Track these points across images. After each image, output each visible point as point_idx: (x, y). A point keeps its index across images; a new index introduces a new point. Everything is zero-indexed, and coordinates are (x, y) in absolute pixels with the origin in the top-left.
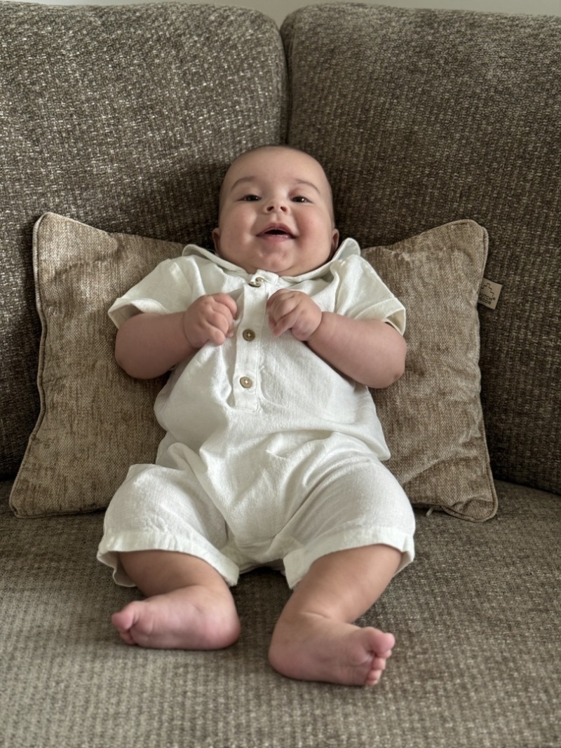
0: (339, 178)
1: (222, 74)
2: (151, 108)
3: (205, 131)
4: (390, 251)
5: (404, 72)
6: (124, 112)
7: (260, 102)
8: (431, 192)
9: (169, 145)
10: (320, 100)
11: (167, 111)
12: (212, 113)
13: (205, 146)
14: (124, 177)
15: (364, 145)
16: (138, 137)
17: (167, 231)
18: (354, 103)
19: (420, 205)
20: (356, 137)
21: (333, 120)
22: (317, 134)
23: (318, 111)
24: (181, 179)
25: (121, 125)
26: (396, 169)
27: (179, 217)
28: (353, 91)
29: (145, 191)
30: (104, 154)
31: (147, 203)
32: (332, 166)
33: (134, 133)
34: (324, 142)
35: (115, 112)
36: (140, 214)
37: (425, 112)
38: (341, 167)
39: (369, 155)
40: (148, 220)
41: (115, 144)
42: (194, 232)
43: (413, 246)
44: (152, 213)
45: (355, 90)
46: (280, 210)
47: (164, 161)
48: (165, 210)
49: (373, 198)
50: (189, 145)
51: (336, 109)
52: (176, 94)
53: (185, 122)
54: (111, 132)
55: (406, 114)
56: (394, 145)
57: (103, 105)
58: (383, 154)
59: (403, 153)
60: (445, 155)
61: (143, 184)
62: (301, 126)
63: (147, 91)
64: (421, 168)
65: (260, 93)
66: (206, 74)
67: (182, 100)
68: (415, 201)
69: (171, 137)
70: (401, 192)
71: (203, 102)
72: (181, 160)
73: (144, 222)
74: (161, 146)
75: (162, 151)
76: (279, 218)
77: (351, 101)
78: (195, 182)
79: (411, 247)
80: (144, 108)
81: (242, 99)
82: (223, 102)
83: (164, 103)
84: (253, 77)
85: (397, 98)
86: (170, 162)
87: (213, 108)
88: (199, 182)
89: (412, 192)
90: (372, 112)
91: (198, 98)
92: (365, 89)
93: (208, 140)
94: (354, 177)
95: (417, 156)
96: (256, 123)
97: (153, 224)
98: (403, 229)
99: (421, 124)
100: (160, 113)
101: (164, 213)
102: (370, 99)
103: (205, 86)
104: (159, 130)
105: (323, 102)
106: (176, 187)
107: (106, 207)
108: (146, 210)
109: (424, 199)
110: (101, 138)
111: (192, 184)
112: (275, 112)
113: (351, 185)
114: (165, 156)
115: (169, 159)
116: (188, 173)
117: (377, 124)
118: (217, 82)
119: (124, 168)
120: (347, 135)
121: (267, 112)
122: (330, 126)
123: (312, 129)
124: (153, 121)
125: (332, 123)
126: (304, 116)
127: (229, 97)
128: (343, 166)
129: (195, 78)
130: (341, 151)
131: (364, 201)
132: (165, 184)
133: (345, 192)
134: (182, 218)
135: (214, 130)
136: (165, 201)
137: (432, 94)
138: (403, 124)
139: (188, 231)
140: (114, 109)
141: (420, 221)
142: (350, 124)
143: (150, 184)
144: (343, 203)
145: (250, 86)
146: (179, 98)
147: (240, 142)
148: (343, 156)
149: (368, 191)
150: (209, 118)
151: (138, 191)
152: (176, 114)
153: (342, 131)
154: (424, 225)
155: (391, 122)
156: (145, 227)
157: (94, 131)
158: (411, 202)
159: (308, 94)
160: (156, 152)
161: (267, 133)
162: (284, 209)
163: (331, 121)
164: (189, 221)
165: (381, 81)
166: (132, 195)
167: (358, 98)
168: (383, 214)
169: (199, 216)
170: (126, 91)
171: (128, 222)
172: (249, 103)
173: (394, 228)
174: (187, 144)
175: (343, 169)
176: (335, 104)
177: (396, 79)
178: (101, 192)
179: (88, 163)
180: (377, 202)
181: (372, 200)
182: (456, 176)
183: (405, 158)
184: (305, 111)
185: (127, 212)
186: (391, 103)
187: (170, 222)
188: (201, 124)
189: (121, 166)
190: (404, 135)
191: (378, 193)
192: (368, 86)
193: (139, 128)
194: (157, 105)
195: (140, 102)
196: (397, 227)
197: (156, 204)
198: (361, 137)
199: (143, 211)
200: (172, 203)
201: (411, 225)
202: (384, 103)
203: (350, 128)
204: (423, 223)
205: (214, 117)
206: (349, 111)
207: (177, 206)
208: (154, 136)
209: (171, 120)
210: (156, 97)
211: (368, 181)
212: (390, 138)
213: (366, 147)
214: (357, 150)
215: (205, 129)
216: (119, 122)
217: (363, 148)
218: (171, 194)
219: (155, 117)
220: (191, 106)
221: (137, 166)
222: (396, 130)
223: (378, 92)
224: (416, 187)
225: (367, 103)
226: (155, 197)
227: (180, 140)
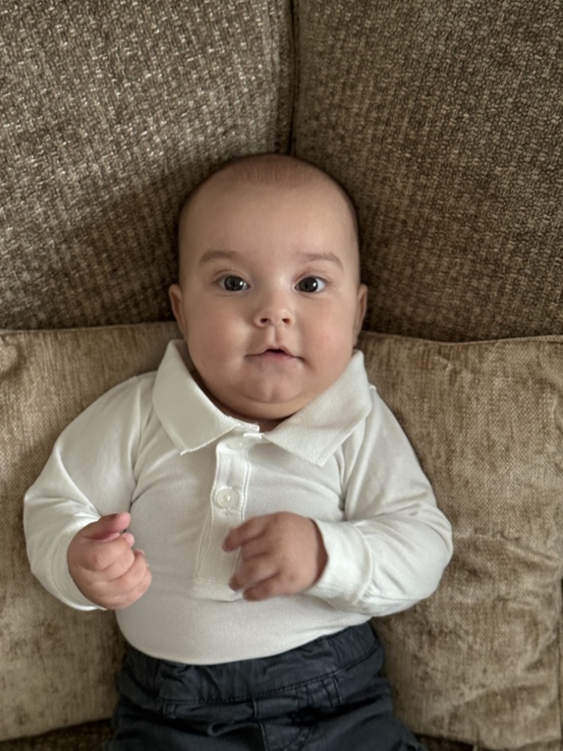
0: (371, 220)
1: (177, 53)
2: (60, 130)
3: (152, 153)
4: (445, 361)
5: (484, 62)
6: (14, 144)
7: (241, 94)
8: (515, 279)
10: (343, 90)
11: (87, 131)
12: (162, 123)
14: (25, 244)
15: (411, 181)
16: (42, 180)
17: (103, 306)
18: (399, 107)
19: (496, 294)
20: (399, 164)
21: (364, 127)
23: (340, 106)
24: (119, 232)
25: (12, 166)
26: (460, 231)
27: (119, 284)
28: (397, 84)
29: (62, 259)
31: (67, 275)
33: (36, 175)
36: (57, 292)
37: (515, 144)
39: (419, 198)
40: (70, 298)
42: (146, 300)
43: (480, 362)
44: (74, 287)
45: (401, 84)
46: (281, 322)
47: (88, 210)
48: (95, 280)
49: (421, 265)
50: (129, 178)
51: (369, 111)
52: (100, 100)
53: (118, 144)
55: (483, 142)
56: (460, 192)
58: (441, 203)
59: (473, 207)
60: (542, 225)
61: (58, 251)
62: (313, 122)
63: (50, 100)
64: (501, 239)
66: (149, 59)
67: (110, 108)
68: (489, 286)
69: (96, 173)
70: (466, 267)
71: (146, 107)
72: (115, 206)
73: (65, 302)
74: (82, 188)
75: (83, 195)
76: (277, 338)
77: (392, 103)
78: (141, 232)
79: (477, 361)
80: (47, 131)
81: (211, 94)
82: (179, 103)
83: (80, 120)
84: (229, 54)
85: (469, 111)
86: (98, 210)
87: (164, 113)
88: (147, 232)
89: (485, 272)
90: (427, 128)
91: (138, 101)
94: (393, 226)
95: (496, 217)
97: (78, 301)
99: (506, 165)
100: (75, 137)
101: (95, 284)
102: (424, 104)
103: (149, 79)
104: (75, 163)
105: (348, 93)
106: (111, 244)
108: (65, 285)
109: (502, 287)
111: (137, 235)
112: (267, 102)
114: (88, 202)
115: (96, 205)
117: (433, 151)
118: (169, 70)
119: (24, 231)
120: (384, 157)
122: (360, 136)
123: (331, 133)
124: (64, 150)
125: (360, 132)
126: (318, 108)
127: (191, 92)
128: (377, 204)
129: (131, 68)
130: (374, 182)
131: (408, 267)
132: (92, 243)
133: (379, 244)
134: (124, 285)
135: (166, 149)
137: (530, 113)
138: (476, 159)
139: (135, 300)
141: (494, 317)
142: (389, 141)
143: (69, 248)
144: (375, 259)
145: (224, 71)
146: (105, 105)
148: (378, 189)
149: (415, 253)
150: (158, 131)
151: (50, 260)
152: (103, 133)
153: (376, 149)
154: (501, 324)
155: (457, 152)
156: (66, 308)
158: (482, 286)
159: (324, 72)
160: (73, 198)
162: (286, 321)
163: (360, 128)
164: (137, 286)
165: (444, 74)
166: (40, 267)
167: (406, 98)
168: (436, 293)
169: (150, 276)
170: (14, 106)
171: (39, 306)
172: (223, 98)
173: (452, 316)
174: (123, 179)
175: (377, 209)
176: (367, 101)
177: (472, 74)
180: (429, 273)
181: (420, 269)
182: (558, 262)
183: (476, 217)
184: (320, 101)
185: (37, 293)
186: (459, 118)
187: (106, 294)
188: (145, 144)
189: (19, 229)
190: (477, 177)
191: (430, 260)
192: (422, 81)
193: (41, 165)
194: (68, 124)
195: (40, 123)
196: (457, 315)
197: (82, 273)
198: (407, 166)
199: (60, 288)
200: (107, 268)
201: (480, 318)
202: (448, 116)
203: (390, 147)
204: (498, 319)
205: (166, 128)
206: (388, 119)
207: (115, 270)
208: (67, 174)
209: (94, 144)
210: (66, 110)
211: (415, 239)
212: (453, 179)
213: (413, 184)
214: (399, 186)
215: (152, 149)
216: (6, 161)
217: (409, 184)
218: (105, 255)
219: (67, 144)
220: (127, 117)
221: (45, 225)
222: (464, 167)
223: (438, 93)
224: (490, 266)
225: (419, 110)
226: (79, 265)
227: (111, 175)
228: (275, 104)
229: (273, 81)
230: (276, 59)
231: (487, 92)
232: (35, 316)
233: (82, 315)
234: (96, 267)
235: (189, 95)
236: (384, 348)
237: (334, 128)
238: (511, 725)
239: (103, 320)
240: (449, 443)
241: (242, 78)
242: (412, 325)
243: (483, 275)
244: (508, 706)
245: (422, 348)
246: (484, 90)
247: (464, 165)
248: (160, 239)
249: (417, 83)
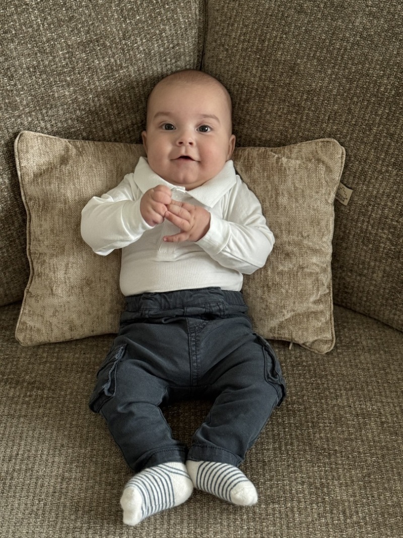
0: (240, 90)
1: (152, 8)
2: (97, 41)
3: (139, 55)
4: (274, 154)
5: (292, 12)
6: (76, 47)
7: (181, 28)
8: (307, 113)
9: (111, 70)
10: (228, 27)
11: (109, 43)
12: (144, 41)
13: (139, 67)
14: (79, 97)
15: (260, 69)
16: (88, 65)
17: (113, 132)
18: (254, 33)
19: (299, 121)
20: (254, 61)
21: (238, 44)
22: (225, 53)
23: (226, 35)
24: (122, 94)
25: (75, 57)
26: (282, 92)
27: (121, 121)
28: (253, 23)
29: (95, 105)
30: (62, 81)
31: (97, 114)
32: (236, 80)
33: (85, 62)
34: (231, 60)
35: (69, 47)
36: (92, 123)
37: (306, 48)
38: (242, 83)
39: (263, 77)
40: (98, 126)
41: (71, 73)
42: (133, 130)
44: (100, 121)
45: (255, 23)
46: (188, 144)
47: (108, 81)
48: (110, 117)
49: (265, 110)
50: (127, 67)
51: (240, 36)
52: (116, 28)
53: (123, 50)
54: (67, 64)
55: (292, 48)
56: (282, 72)
57: (60, 43)
58: (274, 78)
59: (288, 79)
60: (318, 86)
61: (93, 101)
62: (214, 44)
63: (93, 27)
64: (301, 94)
65: (181, 20)
66: (139, 10)
67: (120, 32)
68: (296, 118)
69: (113, 63)
70: (285, 109)
71: (137, 32)
72: (121, 80)
73: (95, 128)
74: (106, 70)
75: (106, 74)
76: (186, 151)
77: (251, 31)
78: (132, 95)
79: (289, 153)
80: (91, 42)
81: (167, 27)
82: (152, 31)
83: (107, 37)
84: (176, 9)
85: (285, 34)
86: (113, 82)
87: (145, 36)
88: (135, 95)
89: (294, 111)
90: (267, 43)
91: (133, 30)
92: (262, 22)
93: (142, 61)
94: (251, 92)
95: (298, 83)
96: (178, 44)
98: (286, 136)
99: (302, 58)
100: (104, 45)
101: (110, 120)
102: (265, 31)
103: (138, 19)
104: (103, 58)
105: (230, 28)
106: (118, 99)
107: (66, 120)
108: (96, 119)
109: (302, 118)
110: (59, 69)
111: (130, 96)
112: (193, 34)
113: (249, 98)
114: (108, 78)
115: (112, 79)
116: (127, 88)
117: (270, 53)
118: (148, 15)
119: (79, 90)
120: (247, 58)
121: (187, 34)
122: (235, 49)
123: (222, 48)
124: (99, 51)
125: (236, 47)
126: (216, 37)
127: (158, 26)
128: (244, 82)
129: (131, 13)
130: (242, 71)
131: (258, 112)
132: (109, 98)
133: (244, 102)
134: (123, 122)
135: (146, 54)
136: (111, 111)
137: (313, 34)
138: (289, 56)
139: (129, 130)
140: (69, 45)
141: (298, 133)
142: (250, 50)
143: (99, 100)
144: (243, 110)
145: (173, 16)
146: (118, 31)
147: (165, 60)
148: (244, 74)
149: (262, 105)
150: (142, 45)
151: (89, 105)
152: (116, 44)
153: (243, 54)
154: (302, 137)
155: (280, 53)
156: (96, 131)
157: (54, 65)
159: (219, 19)
160: (102, 75)
161: (187, 51)
162: (191, 144)
163: (236, 45)
164: (129, 123)
165: (274, 18)
166: (85, 109)
167: (257, 29)
168: (272, 124)
169: (136, 119)
170: (77, 29)
171: (83, 129)
172: (173, 30)
173: (279, 135)
174: (125, 67)
175: (244, 84)
176: (239, 31)
177: (287, 17)
178: (62, 109)
179: (51, 89)
180: (268, 115)
181: (264, 112)
182: (326, 103)
183: (289, 84)
184: (217, 33)
185: (82, 122)
186: (281, 38)
187: (114, 126)
188: (136, 50)
189: (76, 89)
190: (290, 65)
191: (269, 107)
192: (264, 21)
193: (88, 58)
194: (101, 39)
195: (88, 37)
196: (281, 134)
197: (104, 113)
198: (258, 62)
199: (94, 120)
200: (116, 112)
201: (292, 135)
202: (276, 37)
203: (250, 53)
204: (300, 134)
205: (146, 43)
206: (249, 39)
207: (119, 113)
208: (100, 63)
209: (112, 49)
210: (100, 32)
211: (262, 97)
212: (279, 66)
214: (254, 71)
215: (139, 53)
216: (72, 55)
217: (259, 71)
218: (115, 105)
219: (100, 48)
220: (128, 37)
221: (88, 88)
222: (284, 60)
223: (272, 26)
224: (296, 108)
225: (263, 34)
226: (103, 109)
227: (119, 64)
228: (197, 35)
229: (196, 23)
230: (197, 13)
231: (293, 25)
232: (81, 134)
233: (103, 135)
235: (156, 27)
236: (246, 152)
237: (223, 46)
238: (307, 329)
239: (113, 139)
242: (260, 142)
244: (305, 320)
245: (263, 151)
247: (283, 59)
248: (141, 100)
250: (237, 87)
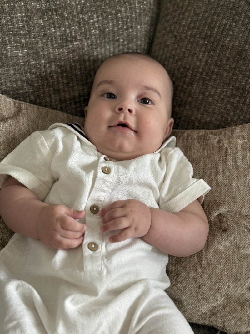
0: (185, 74)
2: (56, 11)
3: (93, 31)
6: (35, 12)
7: (136, 12)
9: (66, 39)
10: (179, 15)
11: (67, 14)
12: (100, 18)
13: (92, 42)
14: (31, 60)
16: (44, 31)
17: (60, 100)
18: (204, 21)
19: (241, 105)
20: (202, 47)
21: (187, 31)
22: (174, 39)
23: (177, 22)
24: (73, 64)
25: (32, 22)
26: (227, 76)
27: (69, 91)
28: (204, 12)
29: (46, 71)
30: (17, 42)
31: (47, 79)
32: (181, 64)
33: (41, 28)
34: (178, 46)
35: (28, 11)
36: (41, 87)
38: (188, 67)
39: (209, 61)
40: (46, 91)
41: (26, 35)
42: (80, 102)
43: (232, 134)
44: (49, 87)
45: (206, 12)
46: (127, 112)
47: (61, 50)
48: (59, 86)
49: (207, 93)
50: (81, 40)
51: (190, 23)
52: (75, 2)
53: (79, 23)
54: (24, 27)
55: (241, 35)
56: (228, 57)
57: (19, 6)
58: (220, 63)
59: (234, 64)
61: (45, 66)
62: (164, 31)
64: (246, 78)
67: (79, 7)
68: (238, 101)
69: (68, 33)
70: (229, 93)
71: (94, 9)
72: (74, 51)
73: (44, 93)
74: (60, 39)
75: (60, 43)
76: (125, 118)
77: (201, 19)
78: (83, 67)
79: (230, 134)
80: (50, 10)
81: (123, 9)
82: (109, 10)
83: (65, 8)
85: (236, 22)
86: (66, 52)
87: (101, 14)
88: (85, 68)
89: (237, 94)
90: (216, 30)
91: (91, 6)
93: (95, 38)
94: (196, 76)
95: (244, 68)
96: (132, 27)
97: (50, 94)
98: (227, 119)
100: (62, 15)
101: (58, 87)
102: (215, 20)
104: (59, 27)
105: (181, 16)
106: (69, 69)
107: (16, 81)
108: (45, 85)
109: (245, 101)
110: (15, 30)
111: (81, 68)
112: (146, 20)
113: (193, 81)
114: (62, 47)
115: (65, 49)
116: (79, 61)
117: (218, 40)
119: (32, 53)
120: (195, 44)
121: (140, 19)
122: (184, 35)
123: (170, 35)
124: (56, 20)
125: (185, 33)
126: (166, 25)
130: (189, 55)
131: (201, 95)
132: (61, 67)
133: (188, 85)
134: (71, 92)
135: (100, 31)
138: (237, 43)
139: (75, 101)
140: (28, 10)
141: (239, 116)
142: (198, 36)
143: (50, 67)
144: (185, 93)
146: (77, 5)
147: (118, 40)
148: (190, 59)
149: (205, 88)
150: (98, 21)
151: (40, 70)
152: (73, 16)
153: (191, 40)
154: (242, 120)
155: (229, 39)
156: (44, 96)
157: (11, 25)
158: (235, 101)
159: (171, 9)
160: (56, 44)
161: (139, 35)
162: (130, 111)
163: (185, 31)
164: (77, 94)
165: (226, 8)
166: (36, 73)
167: (207, 18)
168: (213, 106)
169: (84, 91)
171: (32, 92)
172: (128, 12)
173: (219, 117)
174: (79, 39)
176: (190, 19)
177: (237, 7)
178: (13, 69)
179: (5, 48)
180: (211, 97)
181: (207, 95)
183: (235, 68)
184: (168, 21)
185: (32, 85)
186: (231, 26)
187: (62, 94)
188: (91, 25)
189: (29, 52)
190: (237, 50)
191: (212, 90)
192: (215, 10)
193: (45, 25)
194: (60, 9)
195: (48, 6)
196: (222, 117)
197: (53, 81)
198: (205, 47)
199: (43, 85)
200: (65, 81)
201: (233, 118)
202: (226, 24)
203: (198, 39)
204: (242, 117)
205: (101, 21)
206: (199, 27)
207: (68, 83)
208: (55, 32)
209: (69, 20)
210: (60, 3)
211: (206, 81)
212: (226, 52)
213: (208, 55)
214: (201, 56)
215: (94, 29)
216: (30, 19)
217: (206, 55)
218: (65, 74)
219: (58, 18)
220: (85, 12)
221: (41, 53)
222: (232, 46)
223: (222, 15)
224: (240, 91)
225: (213, 22)
226: (53, 76)
227: (74, 36)
228: (149, 22)
231: (244, 14)
232: (29, 97)
233: (50, 102)
234: (60, 79)
235: (113, 8)
236: (186, 135)
237: (172, 33)
239: (59, 107)
240: (217, 168)
241: (137, 5)
242: (199, 124)
243: (236, 96)
245: (203, 133)
246: (242, 14)
247: (231, 45)
248: (91, 74)
249: (213, 11)
250: (182, 70)
